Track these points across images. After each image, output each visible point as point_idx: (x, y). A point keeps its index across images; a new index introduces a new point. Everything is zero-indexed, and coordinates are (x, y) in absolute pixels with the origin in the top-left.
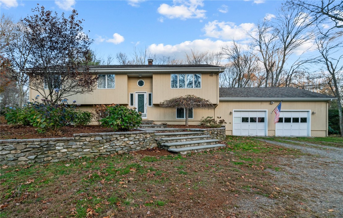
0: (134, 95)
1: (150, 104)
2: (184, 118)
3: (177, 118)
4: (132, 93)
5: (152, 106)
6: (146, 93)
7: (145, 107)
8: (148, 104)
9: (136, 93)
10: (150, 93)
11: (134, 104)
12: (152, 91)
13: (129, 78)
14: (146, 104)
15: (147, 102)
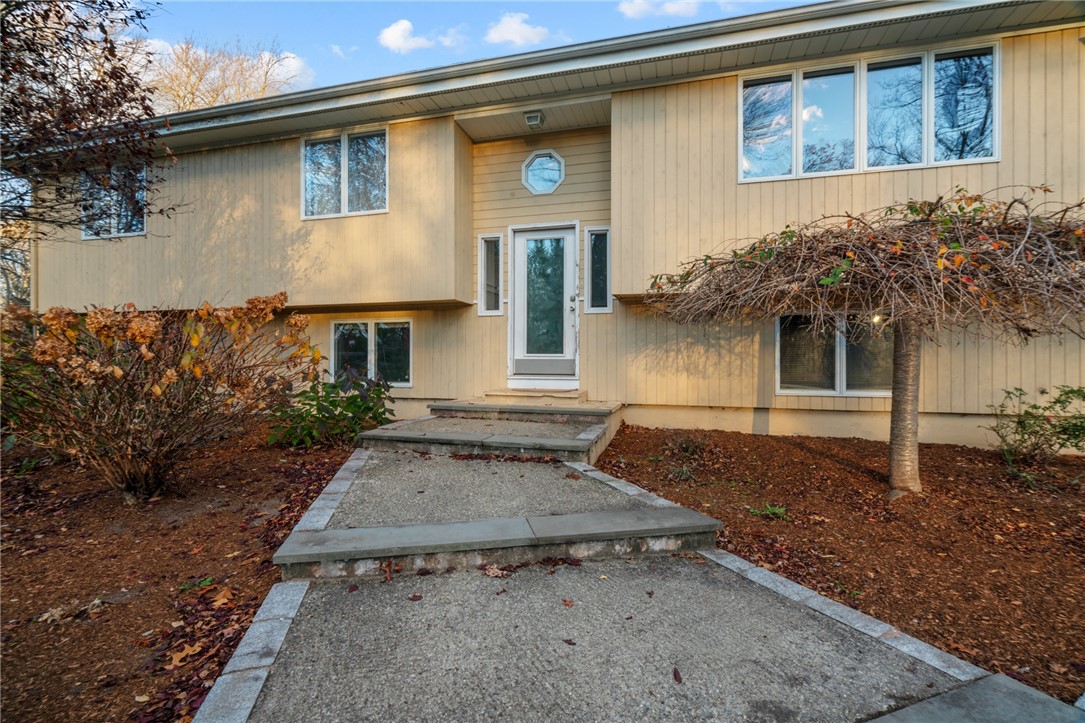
0: (506, 245)
1: (599, 297)
2: (832, 387)
3: (778, 391)
4: (490, 235)
5: (608, 309)
6: (573, 228)
7: (569, 320)
8: (587, 296)
9: (515, 232)
10: (598, 228)
11: (502, 300)
12: (606, 211)
13: (471, 140)
14: (573, 300)
15: (581, 288)
